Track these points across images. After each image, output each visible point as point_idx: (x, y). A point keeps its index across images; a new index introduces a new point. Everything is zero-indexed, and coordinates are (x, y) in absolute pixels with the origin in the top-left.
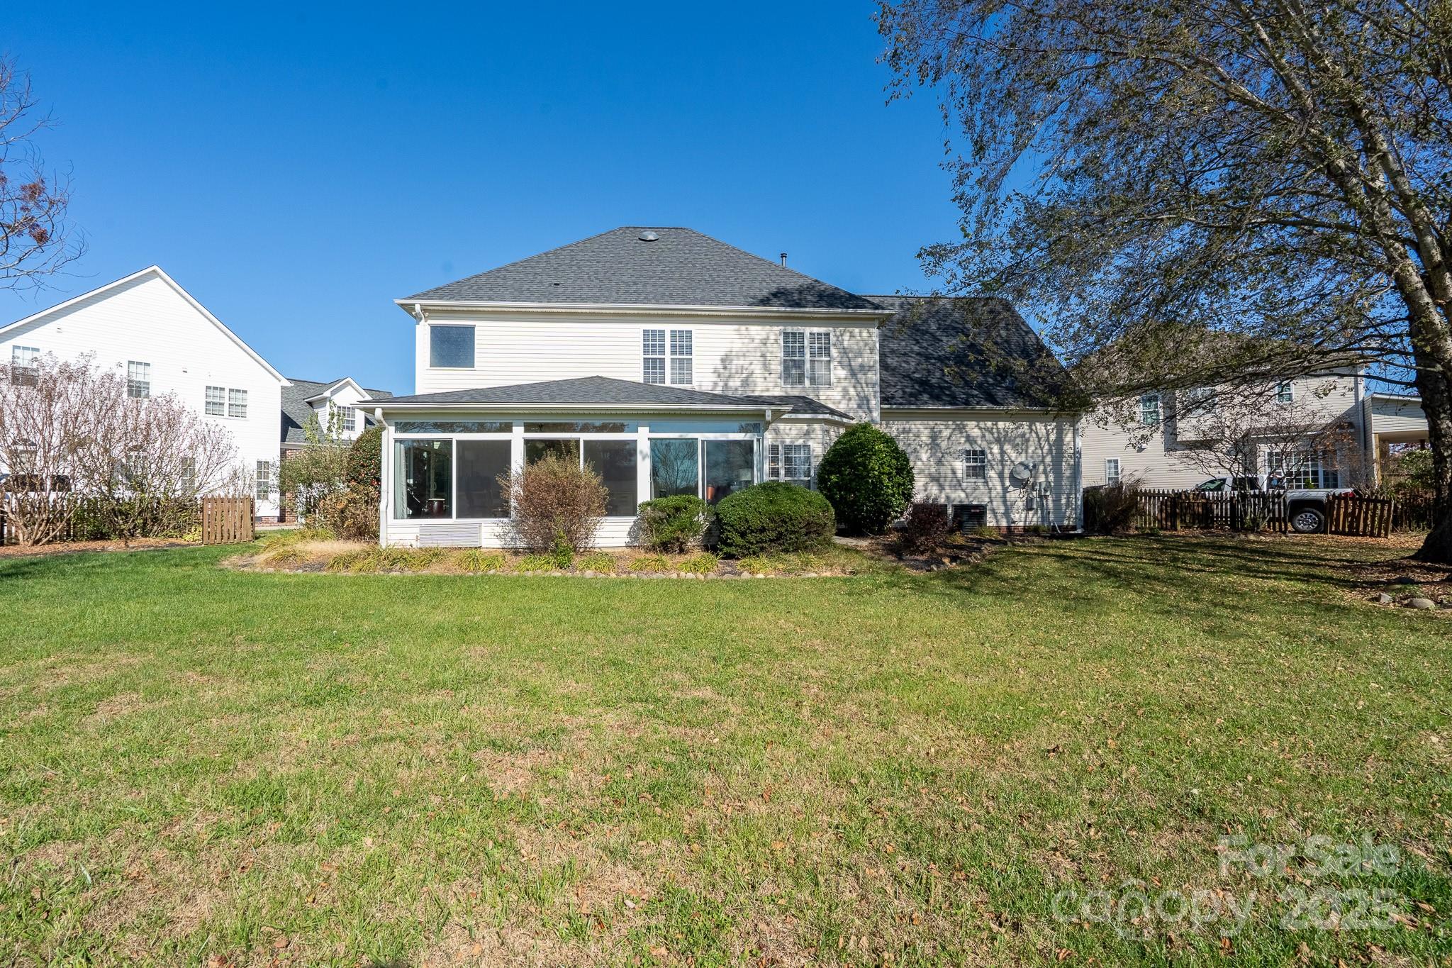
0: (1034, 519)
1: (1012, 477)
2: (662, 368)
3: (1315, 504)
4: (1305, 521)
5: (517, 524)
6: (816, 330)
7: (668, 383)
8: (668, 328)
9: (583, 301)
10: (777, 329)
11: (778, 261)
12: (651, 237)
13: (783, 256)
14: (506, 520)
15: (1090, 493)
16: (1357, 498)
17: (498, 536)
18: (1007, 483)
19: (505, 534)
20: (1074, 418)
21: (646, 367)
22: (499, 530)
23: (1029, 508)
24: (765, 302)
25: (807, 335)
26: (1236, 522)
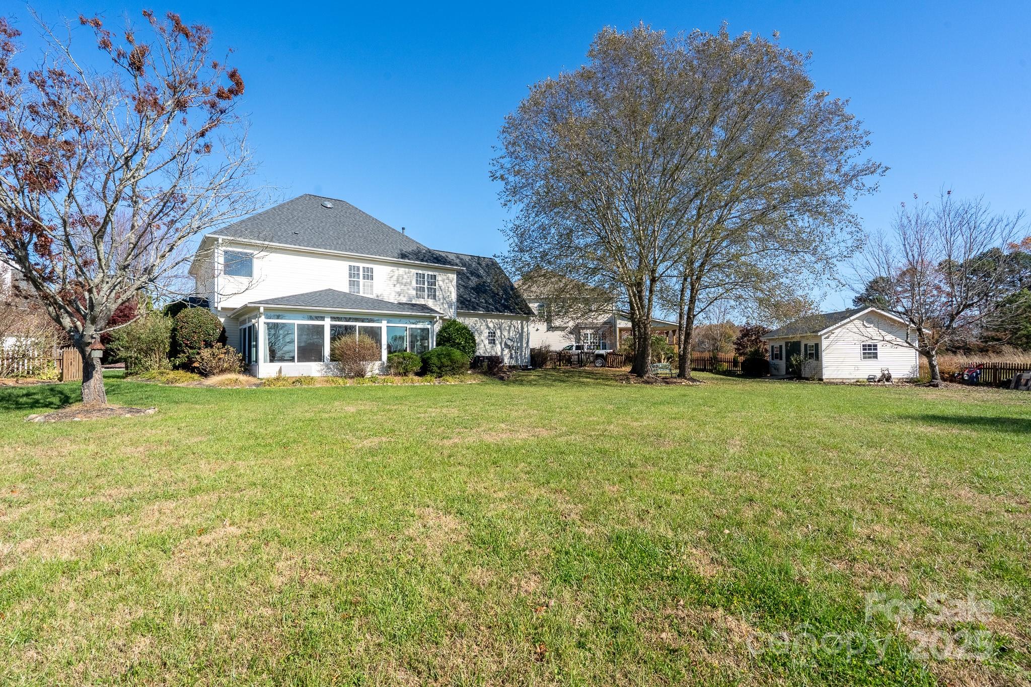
0: (513, 363)
1: (506, 344)
2: (358, 286)
3: (601, 356)
4: (599, 363)
5: (327, 366)
6: (430, 273)
7: (361, 294)
8: (361, 265)
9: (318, 247)
10: (414, 271)
11: (401, 231)
12: (329, 206)
13: (403, 229)
14: (322, 363)
15: (532, 350)
16: (613, 354)
17: (318, 371)
18: (503, 346)
19: (322, 370)
20: (528, 320)
21: (350, 285)
22: (319, 368)
23: (511, 357)
24: (403, 256)
25: (426, 275)
26: (581, 363)
